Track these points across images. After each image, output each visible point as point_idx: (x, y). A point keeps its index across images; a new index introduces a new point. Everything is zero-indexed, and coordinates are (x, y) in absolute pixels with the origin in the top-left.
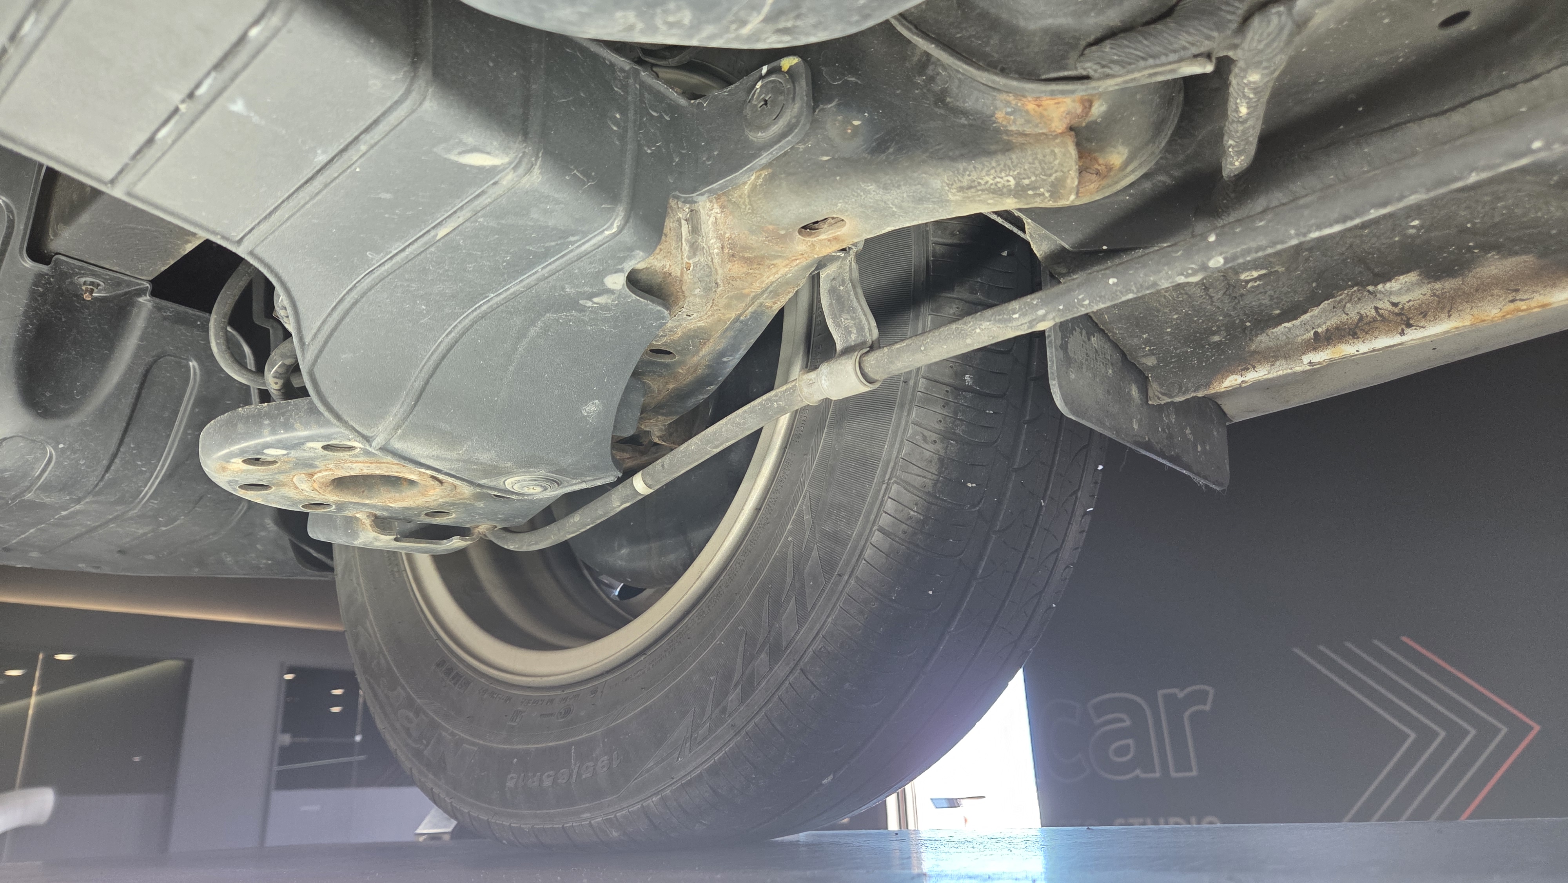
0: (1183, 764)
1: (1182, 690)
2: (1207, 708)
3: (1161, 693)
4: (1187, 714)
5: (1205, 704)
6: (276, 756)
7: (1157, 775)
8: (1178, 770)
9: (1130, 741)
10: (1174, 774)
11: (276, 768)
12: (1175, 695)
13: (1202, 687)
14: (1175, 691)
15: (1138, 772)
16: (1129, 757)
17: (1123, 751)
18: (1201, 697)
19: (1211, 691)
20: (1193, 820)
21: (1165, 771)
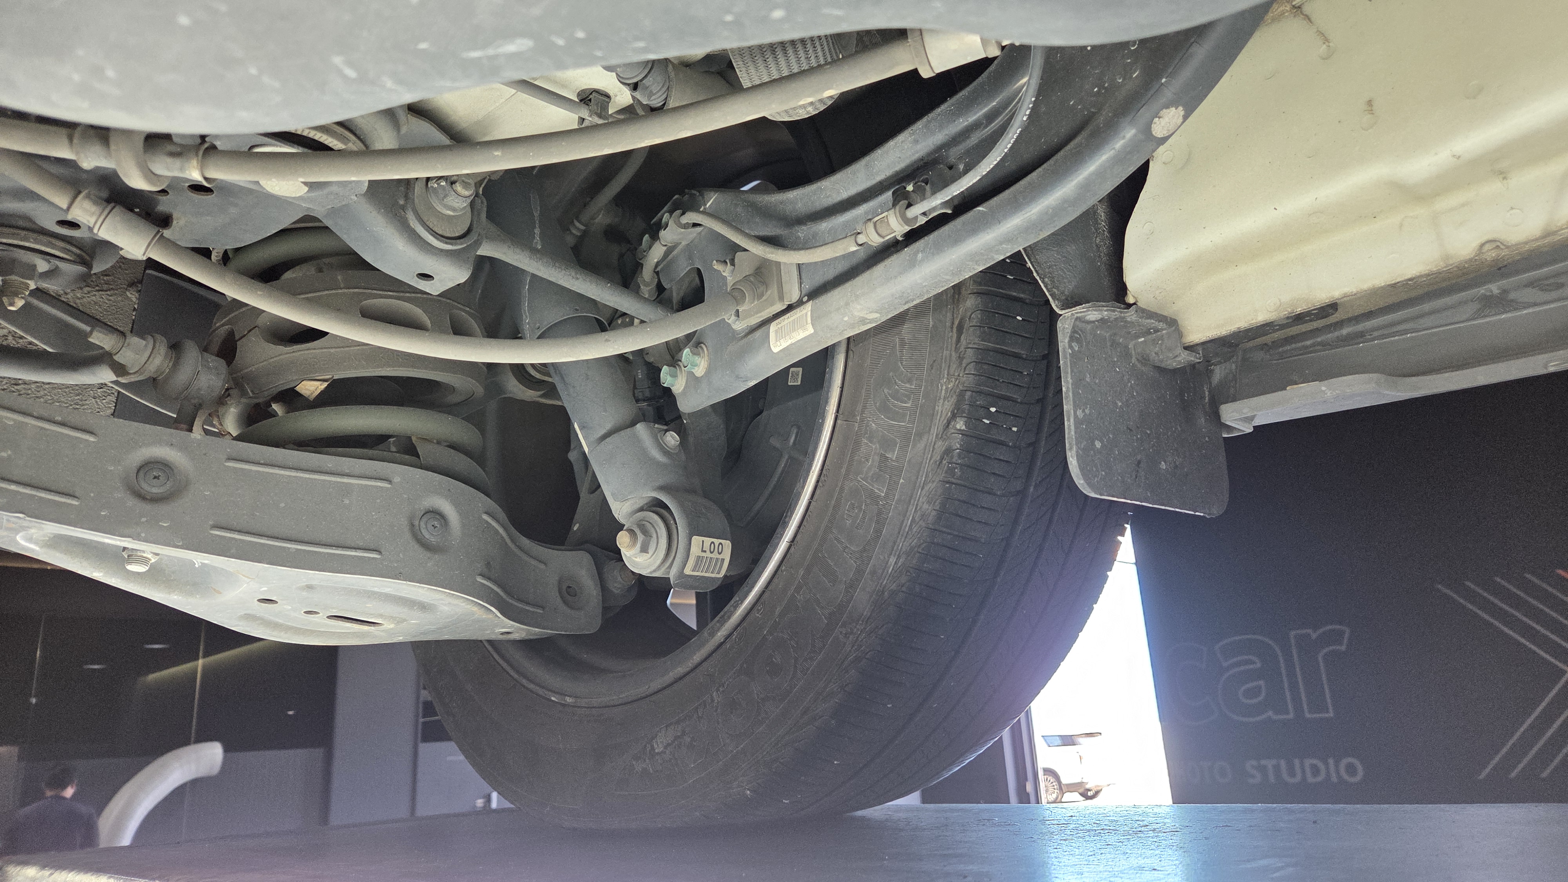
0: (1318, 705)
1: (1315, 628)
2: (1343, 648)
3: (1293, 633)
4: (1321, 655)
5: (1341, 644)
6: (421, 710)
7: (1290, 716)
8: (1312, 711)
9: (1261, 683)
10: (1308, 715)
11: (421, 720)
12: (1309, 635)
13: (1337, 627)
14: (1308, 631)
15: (1270, 713)
16: (1261, 698)
17: (1252, 693)
18: (1335, 637)
19: (1347, 630)
20: (1331, 761)
21: (1299, 710)
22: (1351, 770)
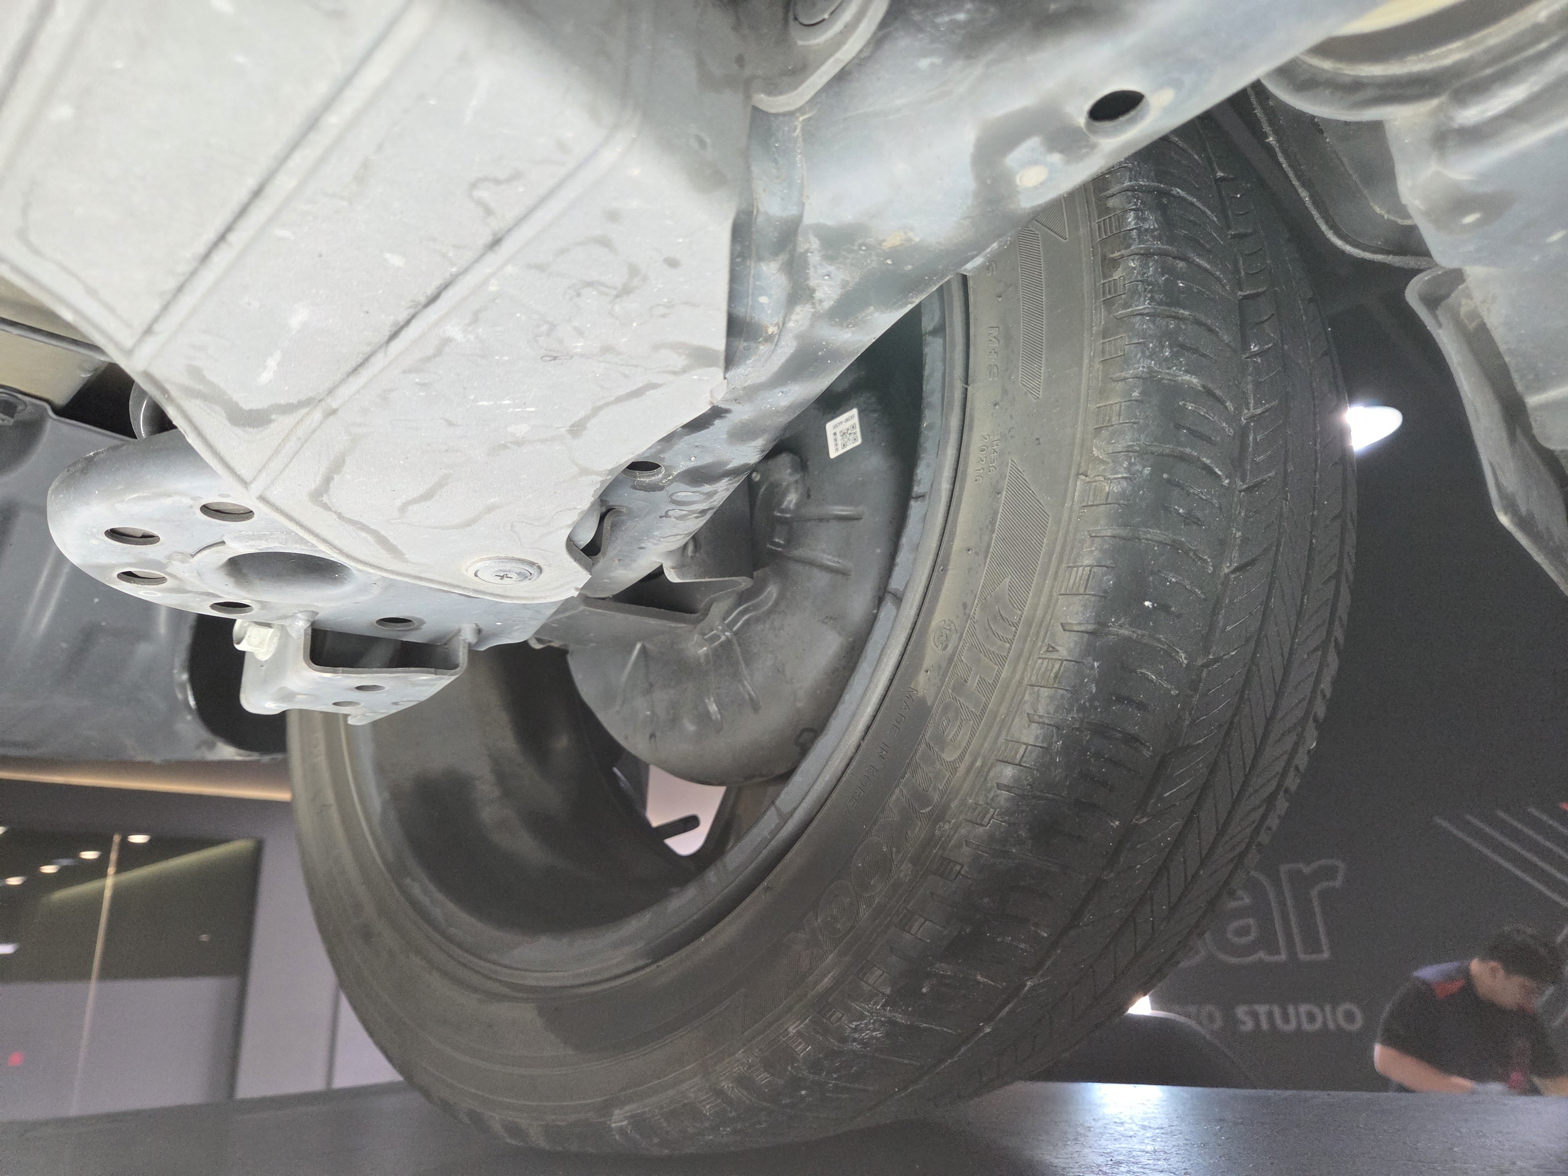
0: (1313, 945)
1: (1308, 864)
2: (1338, 883)
3: (1284, 868)
4: (1314, 893)
5: (1335, 880)
7: (1283, 957)
8: (1306, 952)
9: (1251, 921)
10: (1302, 957)
12: (1300, 872)
13: (1330, 862)
14: (1301, 866)
15: (1261, 955)
16: (1251, 937)
17: (1243, 931)
18: (1329, 873)
19: (1341, 865)
20: (1328, 1008)
21: (1292, 953)
22: (1350, 1017)
